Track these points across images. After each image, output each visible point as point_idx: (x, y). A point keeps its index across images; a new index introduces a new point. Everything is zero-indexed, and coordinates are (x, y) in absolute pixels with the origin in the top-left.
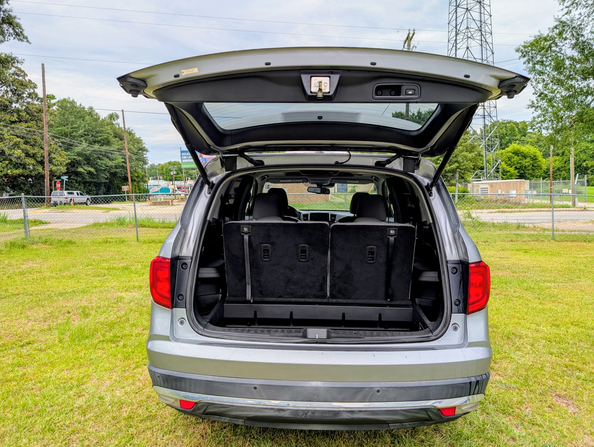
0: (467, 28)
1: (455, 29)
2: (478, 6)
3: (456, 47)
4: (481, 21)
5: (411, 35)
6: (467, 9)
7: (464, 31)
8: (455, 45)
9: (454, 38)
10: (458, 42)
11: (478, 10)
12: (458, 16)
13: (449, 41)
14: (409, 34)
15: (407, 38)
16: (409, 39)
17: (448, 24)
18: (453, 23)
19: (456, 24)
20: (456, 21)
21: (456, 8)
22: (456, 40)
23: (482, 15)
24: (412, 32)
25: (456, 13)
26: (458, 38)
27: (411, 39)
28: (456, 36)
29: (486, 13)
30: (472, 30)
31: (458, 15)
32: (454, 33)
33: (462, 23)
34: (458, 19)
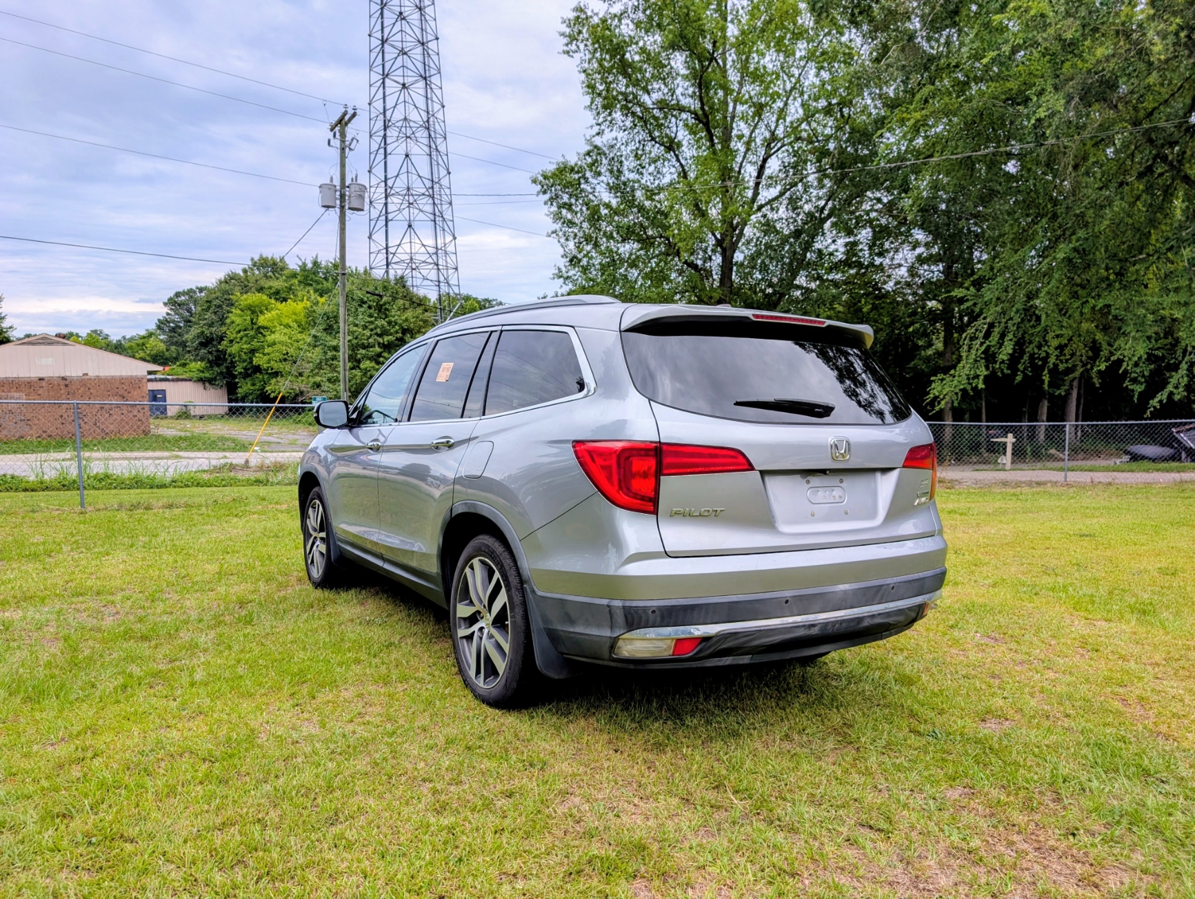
0: (405, 119)
1: (382, 116)
2: (422, 84)
3: (385, 149)
4: (428, 113)
5: (347, 118)
6: (404, 85)
7: (399, 124)
8: (382, 145)
9: (382, 133)
10: (389, 140)
11: (422, 92)
12: (387, 93)
13: (371, 136)
14: (345, 114)
15: (340, 121)
16: (343, 122)
17: (370, 104)
18: (379, 105)
19: (384, 107)
20: (384, 102)
21: (384, 79)
22: (385, 137)
23: (430, 101)
24: (351, 112)
25: (384, 88)
26: (388, 134)
27: (346, 124)
28: (385, 130)
29: (435, 99)
30: (412, 124)
31: (388, 91)
32: (380, 124)
33: (394, 107)
34: (387, 98)
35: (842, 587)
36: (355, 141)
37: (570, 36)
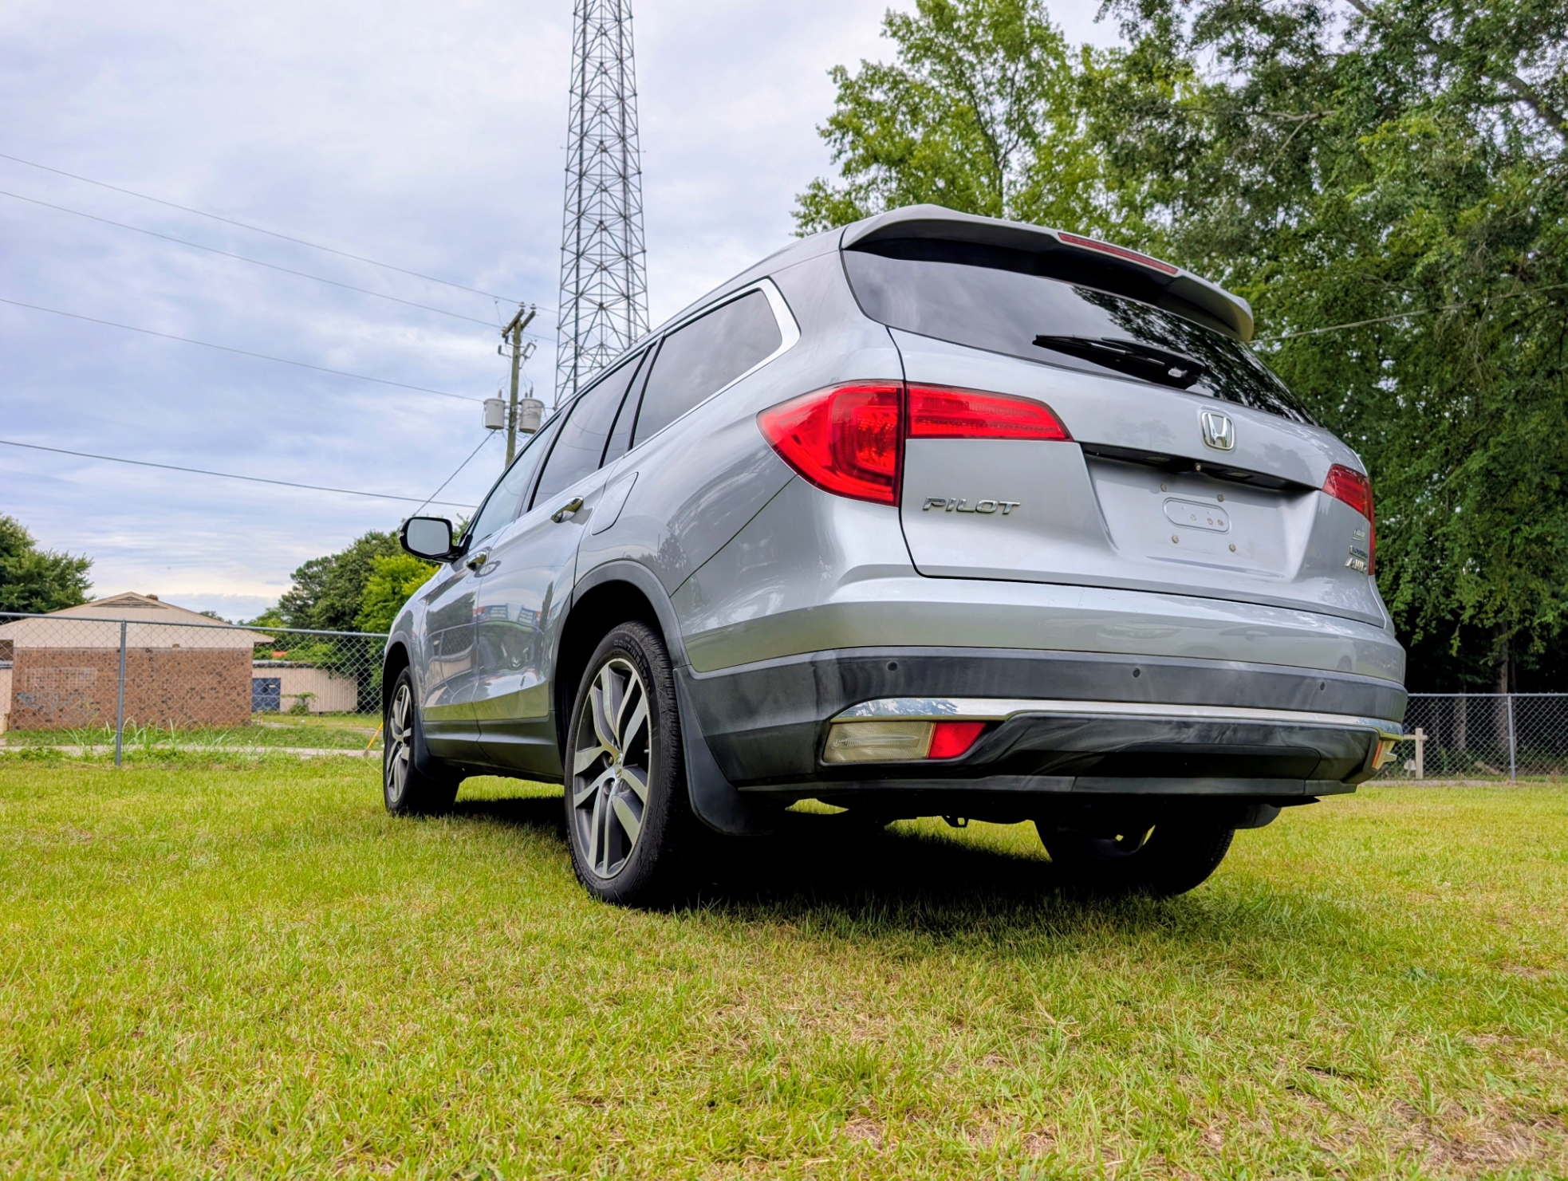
0: (602, 345)
1: (573, 343)
2: (623, 304)
3: (575, 382)
4: (630, 338)
5: (523, 319)
6: (601, 305)
7: (593, 352)
8: (572, 376)
9: (572, 363)
10: (580, 371)
11: (624, 313)
12: (580, 316)
13: (558, 366)
14: (521, 314)
15: (515, 322)
16: (518, 325)
17: (559, 328)
18: (570, 329)
19: (576, 332)
20: (577, 326)
21: (577, 299)
22: (575, 367)
23: (632, 325)
24: (528, 311)
25: (577, 309)
26: (580, 362)
27: (522, 327)
28: (576, 358)
29: (639, 322)
30: (610, 352)
31: (582, 313)
32: (570, 352)
33: (589, 331)
34: (580, 322)
35: (1233, 665)
36: (532, 347)
37: (804, 217)
